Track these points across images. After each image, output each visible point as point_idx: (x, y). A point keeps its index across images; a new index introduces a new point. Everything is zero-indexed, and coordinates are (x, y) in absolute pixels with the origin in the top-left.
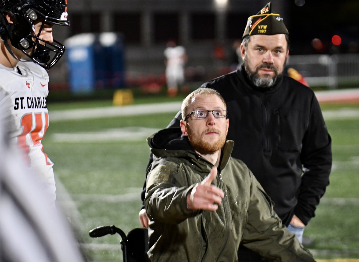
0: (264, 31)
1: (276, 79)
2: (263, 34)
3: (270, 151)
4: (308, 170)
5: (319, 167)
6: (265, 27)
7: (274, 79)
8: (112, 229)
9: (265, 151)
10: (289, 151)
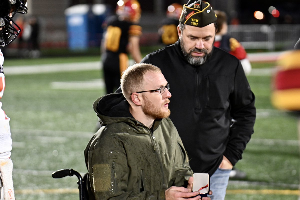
0: (196, 24)
1: (206, 58)
2: (196, 26)
3: (200, 109)
4: (236, 121)
5: (246, 118)
6: (197, 21)
7: (204, 58)
8: (71, 172)
9: (196, 109)
10: (217, 109)
